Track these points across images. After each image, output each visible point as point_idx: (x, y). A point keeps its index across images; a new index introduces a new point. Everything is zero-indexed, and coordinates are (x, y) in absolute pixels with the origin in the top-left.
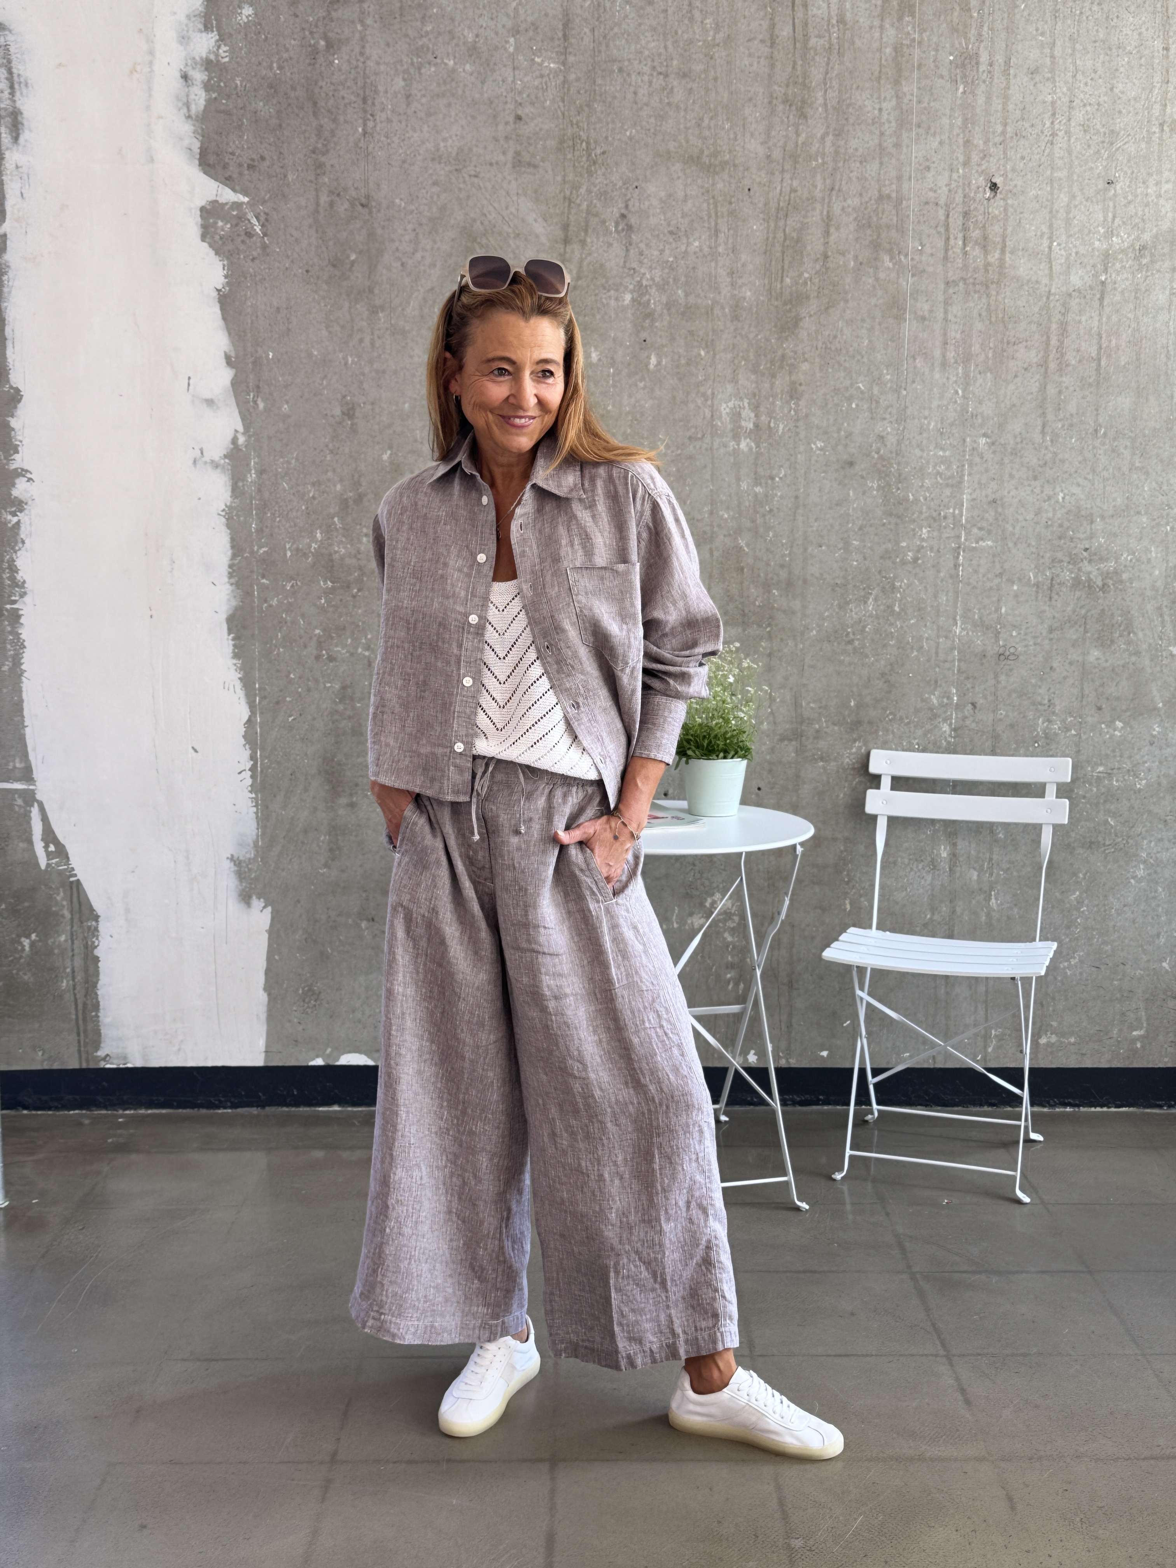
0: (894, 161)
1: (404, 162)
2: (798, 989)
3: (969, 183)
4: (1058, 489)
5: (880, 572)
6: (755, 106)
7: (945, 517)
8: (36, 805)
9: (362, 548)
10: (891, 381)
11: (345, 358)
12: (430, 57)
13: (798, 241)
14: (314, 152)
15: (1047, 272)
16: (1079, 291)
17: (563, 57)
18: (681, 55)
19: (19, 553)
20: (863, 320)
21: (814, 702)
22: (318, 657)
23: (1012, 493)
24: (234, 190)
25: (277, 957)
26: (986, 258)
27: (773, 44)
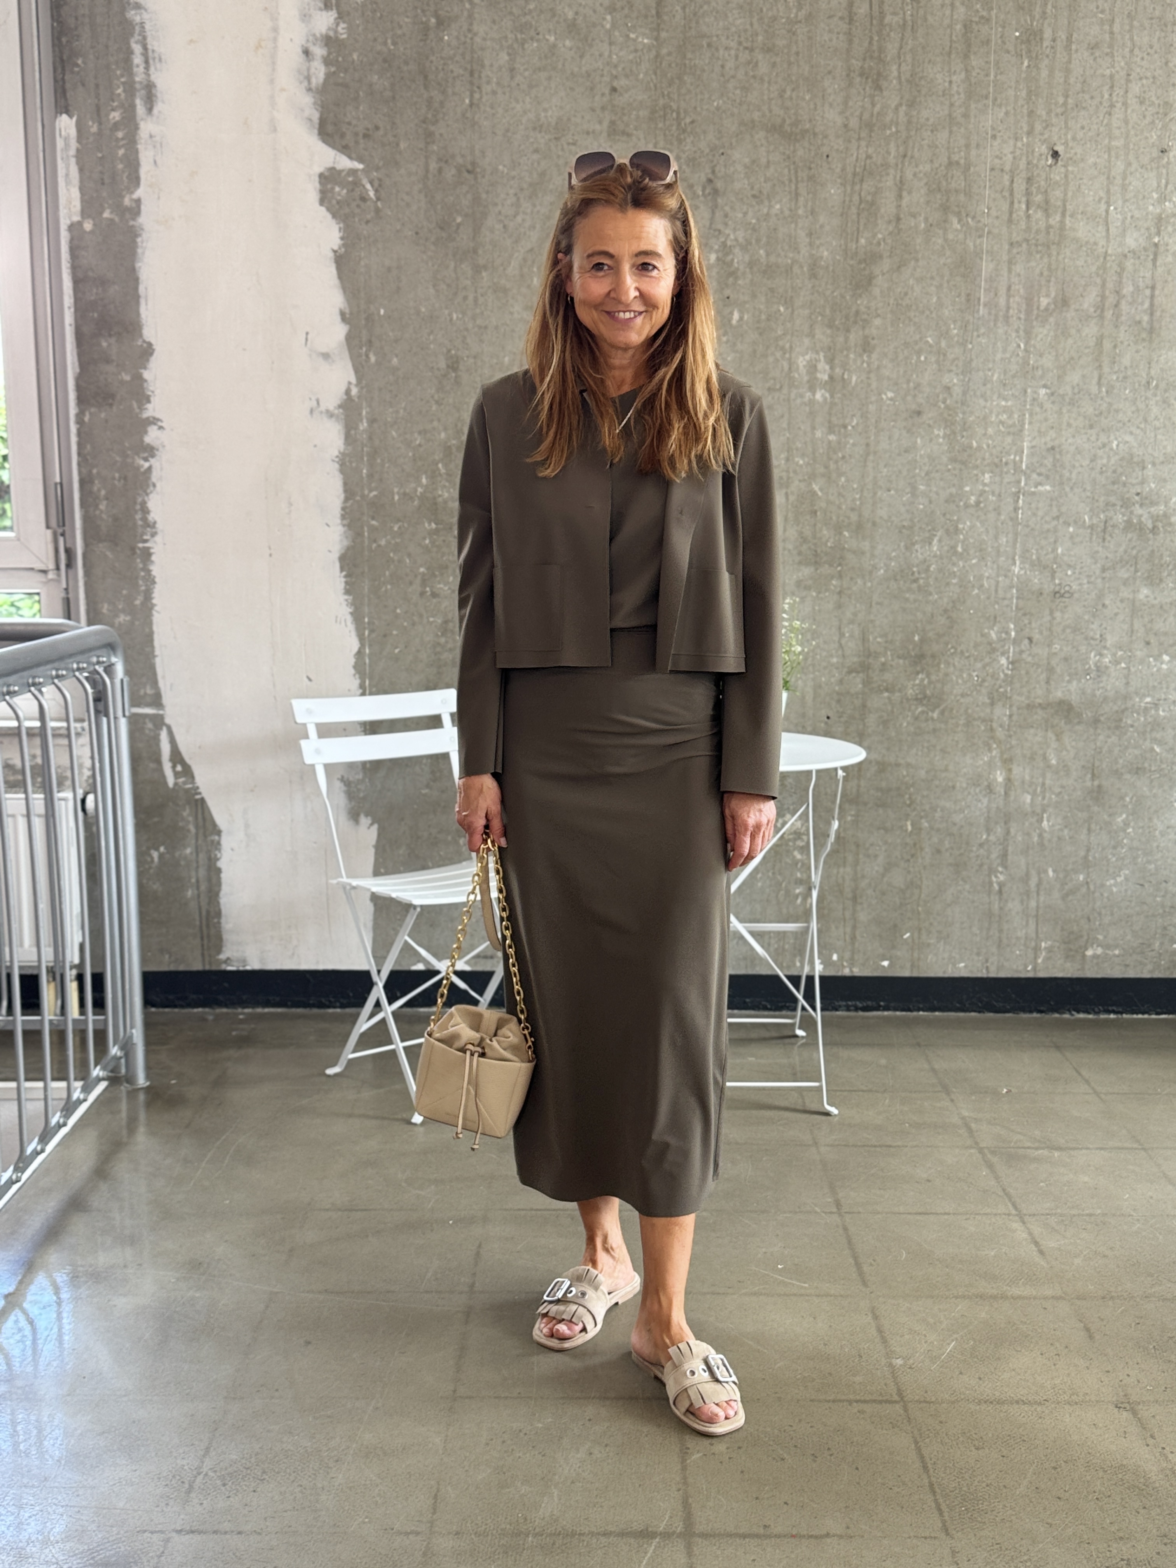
0: (962, 130)
1: (508, 130)
2: (861, 904)
3: (1033, 151)
4: (1112, 437)
5: (944, 515)
6: (834, 78)
7: (1006, 464)
8: (165, 729)
10: (957, 335)
11: (450, 315)
12: (532, 33)
13: (872, 204)
14: (424, 122)
15: (1104, 234)
16: (1133, 252)
17: (655, 34)
18: (766, 31)
19: (151, 496)
20: (932, 278)
21: (881, 636)
22: (422, 594)
23: (1070, 441)
24: (350, 158)
25: (382, 871)
26: (1047, 221)
27: (851, 21)
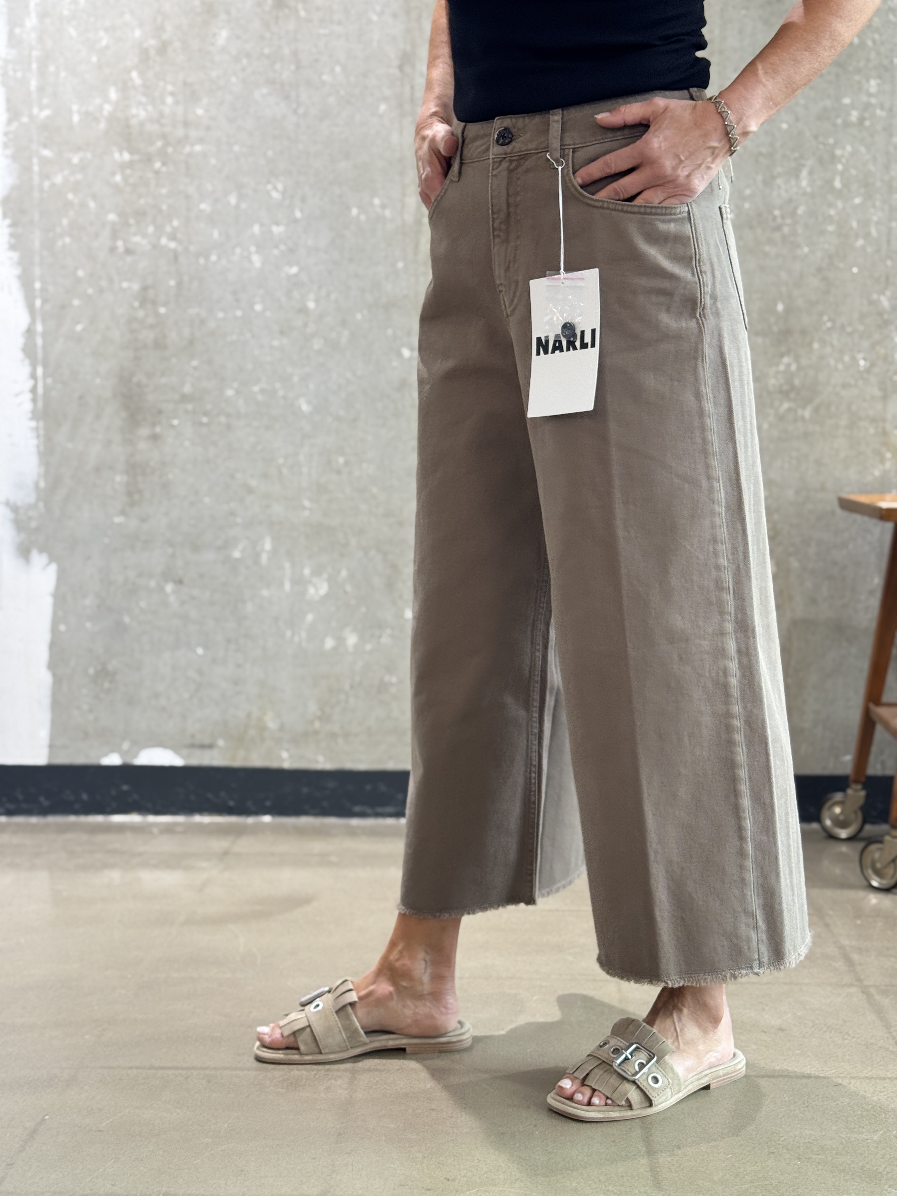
5: (816, 137)
9: (167, 110)
22: (113, 250)
25: (62, 628)
